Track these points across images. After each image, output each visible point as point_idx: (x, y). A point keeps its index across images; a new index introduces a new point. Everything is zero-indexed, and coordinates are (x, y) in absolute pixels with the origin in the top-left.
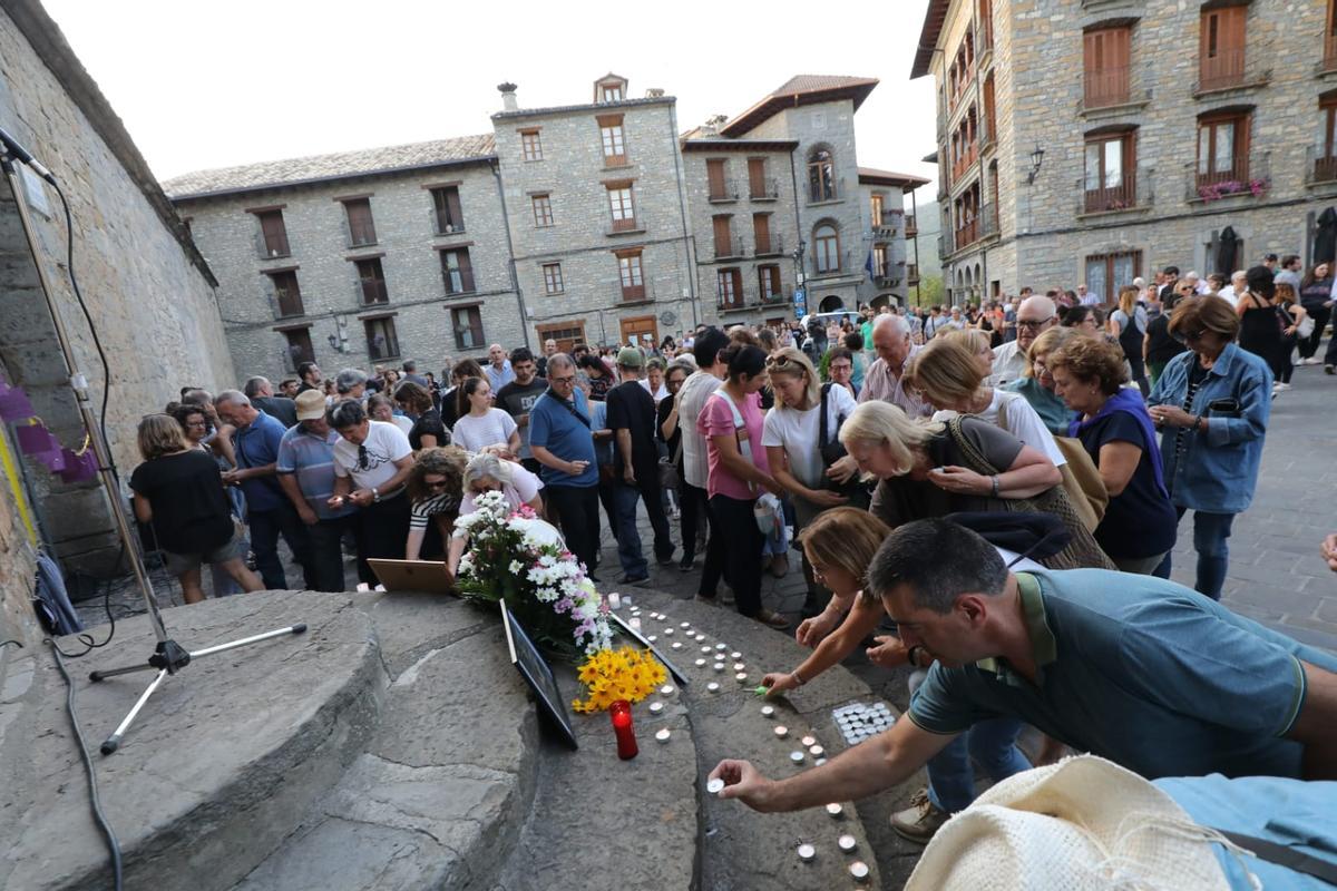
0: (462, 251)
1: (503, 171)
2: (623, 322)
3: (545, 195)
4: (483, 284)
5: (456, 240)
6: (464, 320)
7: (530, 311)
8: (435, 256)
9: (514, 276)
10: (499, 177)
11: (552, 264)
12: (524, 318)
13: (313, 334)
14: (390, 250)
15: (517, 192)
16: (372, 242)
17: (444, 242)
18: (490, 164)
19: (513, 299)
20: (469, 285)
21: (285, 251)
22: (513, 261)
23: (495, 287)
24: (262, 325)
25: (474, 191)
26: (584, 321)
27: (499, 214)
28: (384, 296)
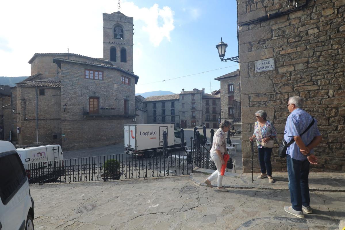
0: (174, 110)
1: (179, 100)
2: (192, 121)
3: (184, 104)
4: (176, 114)
5: (173, 108)
6: (173, 118)
7: (180, 118)
8: (170, 110)
9: (179, 113)
10: (179, 102)
11: (184, 112)
12: (180, 119)
13: (157, 118)
14: (166, 109)
15: (181, 103)
16: (164, 108)
17: (172, 108)
18: (178, 100)
19: (179, 116)
20: (174, 114)
21: (155, 108)
22: (179, 112)
23: (177, 115)
24: (152, 116)
25: (176, 103)
26: (186, 120)
27: (178, 106)
28: (165, 114)
